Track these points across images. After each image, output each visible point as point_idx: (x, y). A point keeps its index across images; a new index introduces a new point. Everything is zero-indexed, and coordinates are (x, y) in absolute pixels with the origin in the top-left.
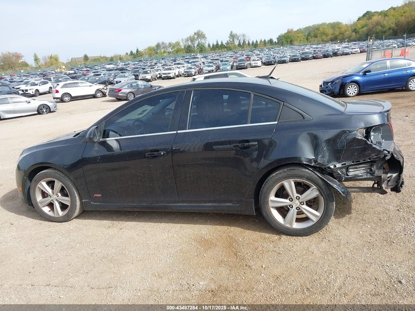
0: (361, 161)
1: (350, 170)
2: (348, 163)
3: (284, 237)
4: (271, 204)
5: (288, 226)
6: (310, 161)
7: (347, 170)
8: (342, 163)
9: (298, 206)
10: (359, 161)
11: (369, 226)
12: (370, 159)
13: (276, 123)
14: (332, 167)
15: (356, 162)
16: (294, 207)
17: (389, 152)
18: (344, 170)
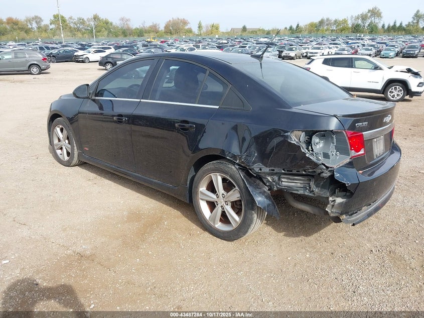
0: (294, 172)
1: (283, 180)
2: (276, 170)
3: (207, 234)
4: (200, 196)
5: (212, 223)
6: (234, 157)
7: (279, 179)
8: (271, 168)
9: (222, 204)
10: (292, 171)
11: (308, 256)
12: (305, 171)
13: (218, 107)
14: (257, 170)
15: (288, 171)
16: (219, 205)
17: (327, 168)
18: (276, 178)
